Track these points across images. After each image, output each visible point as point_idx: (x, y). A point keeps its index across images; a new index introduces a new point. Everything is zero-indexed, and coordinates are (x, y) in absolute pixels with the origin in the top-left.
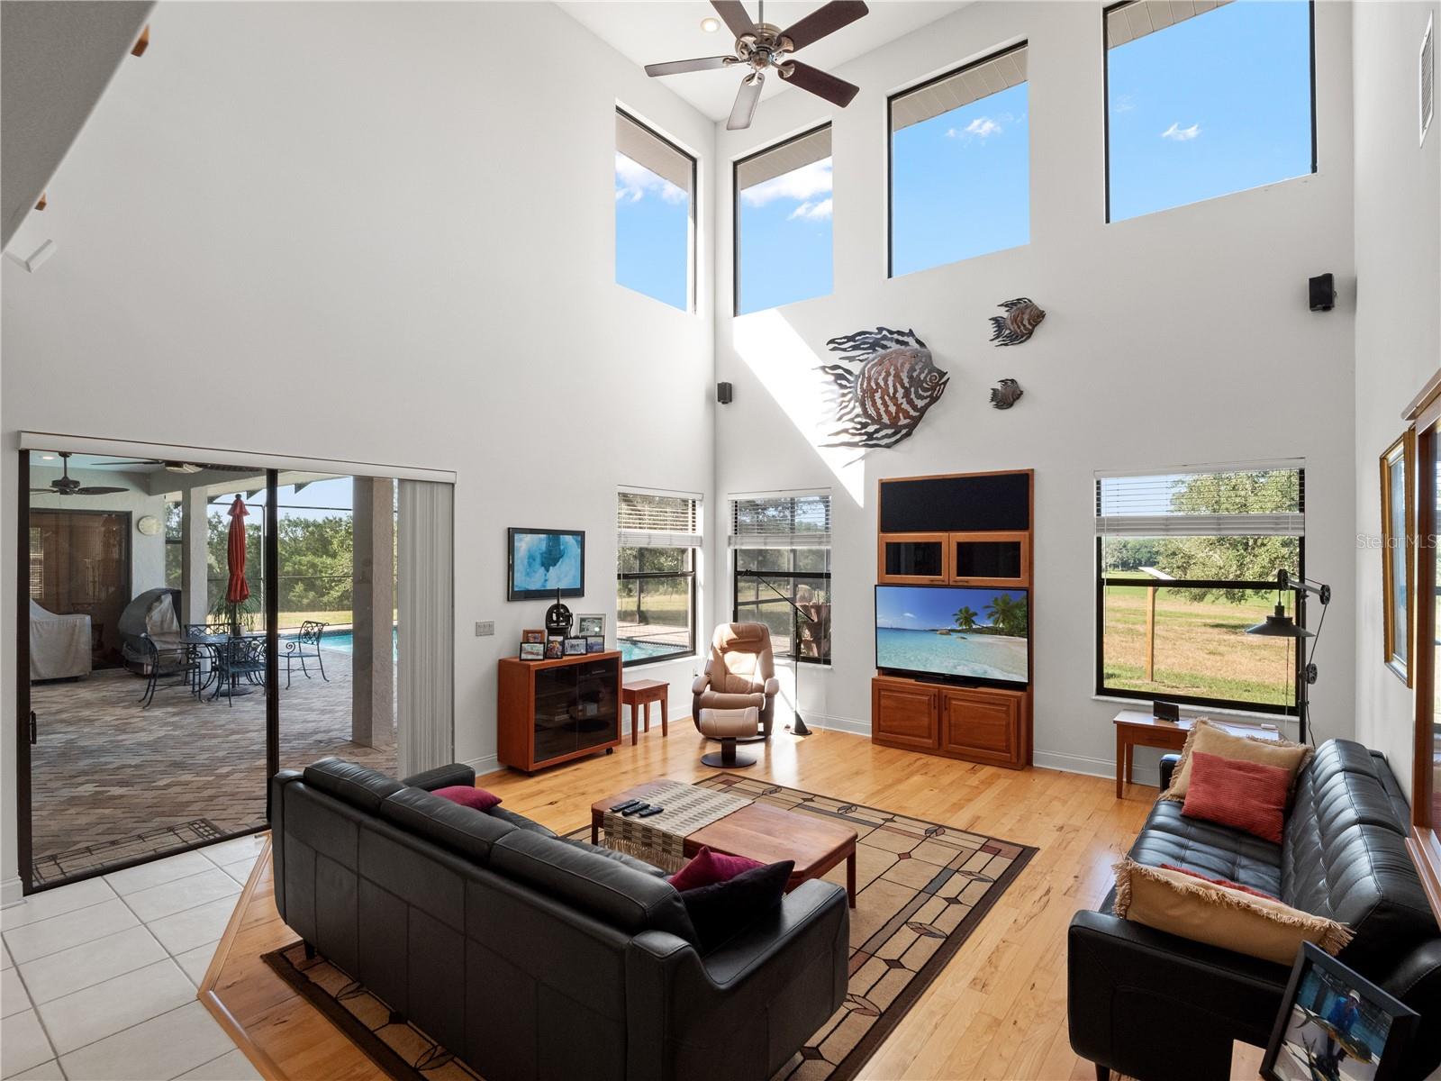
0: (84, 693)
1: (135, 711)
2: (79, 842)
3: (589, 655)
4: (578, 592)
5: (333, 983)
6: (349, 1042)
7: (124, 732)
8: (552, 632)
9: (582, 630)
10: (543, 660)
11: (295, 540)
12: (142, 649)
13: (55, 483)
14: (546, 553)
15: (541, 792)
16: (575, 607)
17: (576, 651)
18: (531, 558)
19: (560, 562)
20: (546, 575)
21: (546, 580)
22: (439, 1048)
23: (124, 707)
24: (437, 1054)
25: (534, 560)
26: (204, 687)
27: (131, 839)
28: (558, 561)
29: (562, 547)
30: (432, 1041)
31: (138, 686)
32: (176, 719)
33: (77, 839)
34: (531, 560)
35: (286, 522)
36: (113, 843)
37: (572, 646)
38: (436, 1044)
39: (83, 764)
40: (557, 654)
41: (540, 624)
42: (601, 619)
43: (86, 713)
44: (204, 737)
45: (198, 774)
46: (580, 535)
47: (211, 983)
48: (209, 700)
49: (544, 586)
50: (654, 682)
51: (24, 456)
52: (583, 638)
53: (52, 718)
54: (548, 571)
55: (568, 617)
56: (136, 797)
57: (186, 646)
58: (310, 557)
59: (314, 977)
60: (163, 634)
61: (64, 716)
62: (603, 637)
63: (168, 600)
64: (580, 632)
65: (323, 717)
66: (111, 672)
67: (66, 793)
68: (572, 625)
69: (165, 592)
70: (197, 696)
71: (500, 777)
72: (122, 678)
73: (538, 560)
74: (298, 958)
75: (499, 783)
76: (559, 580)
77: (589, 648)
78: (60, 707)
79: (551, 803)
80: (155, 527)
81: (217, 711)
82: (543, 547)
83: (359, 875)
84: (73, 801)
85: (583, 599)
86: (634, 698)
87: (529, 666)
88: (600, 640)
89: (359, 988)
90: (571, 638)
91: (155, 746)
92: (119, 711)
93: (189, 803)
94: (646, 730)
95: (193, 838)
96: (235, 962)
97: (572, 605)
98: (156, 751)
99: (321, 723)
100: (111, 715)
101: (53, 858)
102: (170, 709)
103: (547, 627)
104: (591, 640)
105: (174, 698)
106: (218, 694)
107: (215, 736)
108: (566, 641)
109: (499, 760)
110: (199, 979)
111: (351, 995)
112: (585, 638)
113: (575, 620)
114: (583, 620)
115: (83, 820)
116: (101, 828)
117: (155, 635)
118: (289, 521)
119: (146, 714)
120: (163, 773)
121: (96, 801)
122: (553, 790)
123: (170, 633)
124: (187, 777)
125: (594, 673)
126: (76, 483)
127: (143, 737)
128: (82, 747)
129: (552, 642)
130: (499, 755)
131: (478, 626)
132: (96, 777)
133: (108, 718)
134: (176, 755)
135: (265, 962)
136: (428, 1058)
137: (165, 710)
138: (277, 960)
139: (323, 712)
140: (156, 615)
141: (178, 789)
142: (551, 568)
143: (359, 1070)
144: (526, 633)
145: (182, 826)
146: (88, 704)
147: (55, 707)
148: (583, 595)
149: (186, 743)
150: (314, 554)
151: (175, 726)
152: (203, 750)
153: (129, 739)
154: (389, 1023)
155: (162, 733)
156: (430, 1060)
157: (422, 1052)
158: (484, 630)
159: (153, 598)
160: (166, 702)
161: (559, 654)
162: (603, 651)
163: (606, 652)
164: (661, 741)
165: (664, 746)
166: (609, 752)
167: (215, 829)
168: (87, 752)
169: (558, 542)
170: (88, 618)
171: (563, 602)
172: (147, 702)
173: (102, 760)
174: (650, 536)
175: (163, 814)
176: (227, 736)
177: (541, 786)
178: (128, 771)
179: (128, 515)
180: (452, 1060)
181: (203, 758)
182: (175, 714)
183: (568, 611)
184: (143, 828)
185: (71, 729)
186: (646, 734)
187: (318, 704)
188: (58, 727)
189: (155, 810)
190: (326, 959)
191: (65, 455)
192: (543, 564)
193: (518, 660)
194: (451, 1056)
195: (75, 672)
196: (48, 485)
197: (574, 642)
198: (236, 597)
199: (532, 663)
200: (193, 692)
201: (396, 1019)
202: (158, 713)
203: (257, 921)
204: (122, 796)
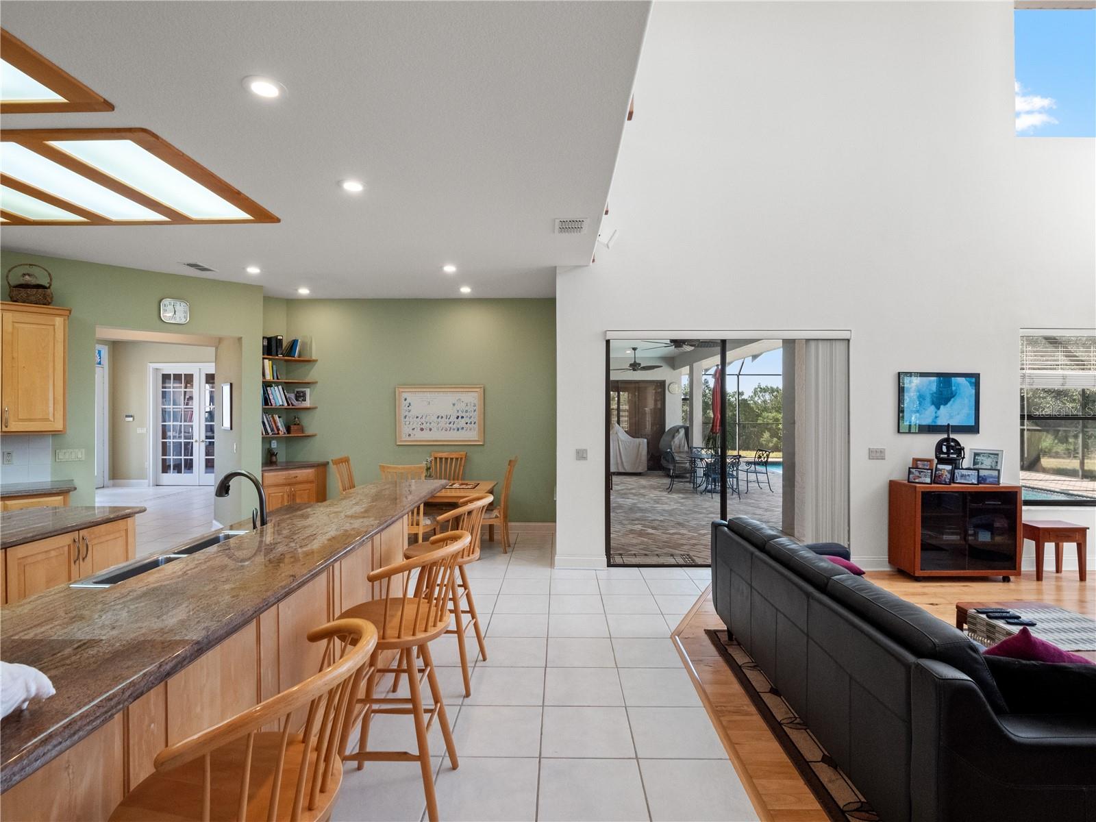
0: (643, 481)
1: (665, 494)
2: (631, 551)
3: (980, 485)
4: (974, 429)
5: (741, 658)
6: (744, 692)
7: (658, 503)
8: (941, 461)
9: (975, 463)
10: (931, 484)
11: (765, 401)
12: (670, 460)
13: (631, 365)
14: (935, 393)
15: (924, 594)
16: (968, 442)
17: (967, 479)
18: (921, 397)
19: (951, 402)
20: (936, 413)
21: (936, 417)
22: (798, 719)
23: (660, 491)
24: (796, 722)
25: (924, 399)
26: (700, 486)
27: (653, 555)
28: (950, 400)
29: (954, 388)
30: (795, 714)
31: (667, 481)
32: (682, 501)
33: (631, 549)
34: (921, 399)
35: (759, 389)
36: (646, 555)
37: (962, 476)
38: (797, 716)
39: (638, 515)
40: (946, 481)
41: (931, 455)
42: (997, 455)
43: (642, 491)
44: (696, 512)
45: (689, 531)
46: (975, 379)
47: (678, 633)
48: (701, 493)
49: (935, 422)
50: (1066, 523)
51: (608, 342)
52: (974, 469)
53: (628, 491)
54: (938, 409)
55: (959, 450)
56: (659, 536)
57: (690, 459)
58: (774, 414)
59: (730, 650)
60: (680, 452)
61: (633, 491)
62: (999, 471)
63: (682, 432)
64: (974, 465)
65: (766, 513)
66: (656, 472)
67: (630, 527)
68: (964, 458)
69: (681, 427)
70: (695, 490)
71: (890, 575)
72: (660, 476)
73: (928, 399)
74: (724, 638)
75: (889, 579)
76: (951, 417)
77: (981, 480)
78: (633, 486)
79: (932, 604)
80: (677, 389)
81: (705, 500)
82: (934, 388)
83: (751, 587)
84: (632, 531)
85: (978, 435)
86: (1039, 535)
87: (916, 487)
88: (995, 473)
89: (755, 666)
90: (962, 469)
91: (671, 513)
92: (657, 493)
93: (683, 545)
94: (1058, 570)
95: (681, 561)
96: (691, 627)
97: (963, 439)
98: (671, 515)
99: (763, 517)
100: (654, 494)
101: (621, 555)
102: (681, 496)
103: (937, 457)
104: (982, 473)
105: (684, 490)
106: (706, 491)
107: (703, 513)
108: (956, 471)
109: (890, 562)
110: (673, 629)
111: (749, 668)
112: (978, 470)
113: (968, 455)
114: (976, 454)
115: (635, 541)
116: (642, 547)
117: (676, 452)
118: (761, 388)
119: (669, 496)
120: (673, 527)
121: (641, 534)
122: (935, 595)
123: (683, 452)
124: (683, 531)
125: (986, 503)
126: (639, 364)
127: (666, 507)
128: (639, 507)
129: (941, 470)
130: (889, 558)
131: (870, 451)
132: (643, 522)
133: (652, 495)
134: (680, 519)
135: (706, 633)
136: (789, 721)
137: (677, 495)
138: (712, 635)
139: (766, 510)
140: (676, 440)
141: (679, 536)
142: (942, 407)
143: (746, 708)
144: (916, 460)
145: (677, 555)
146: (644, 487)
147: (630, 487)
148: (979, 433)
149: (686, 514)
150: (777, 411)
151: (682, 504)
152: (694, 519)
153: (659, 507)
154: (770, 692)
155: (675, 507)
156: (791, 722)
157: (785, 717)
158: (876, 455)
159: (676, 430)
160: (679, 491)
161: (947, 480)
162: (999, 484)
163: (1001, 485)
164: (1078, 584)
165: (1082, 590)
166: (1006, 579)
167: (693, 560)
168: (641, 510)
169: (949, 384)
170: (646, 440)
171: (952, 436)
172: (670, 490)
173: (646, 515)
174: (1064, 377)
175: (670, 547)
176: (708, 514)
177: (926, 590)
178: (657, 523)
179: (664, 382)
180: (805, 729)
181: (693, 523)
182: (683, 498)
183: (959, 445)
184: (659, 551)
185: (636, 498)
186: (1059, 575)
187: (764, 505)
188: (630, 496)
189: (667, 544)
190: (739, 644)
191: (634, 349)
192: (933, 403)
193: (906, 482)
194: (805, 727)
195: (639, 470)
196: (627, 366)
197: (965, 472)
198: (716, 430)
199: (918, 485)
200: (693, 487)
201: (774, 691)
202: (675, 496)
203: (705, 612)
204: (652, 534)
